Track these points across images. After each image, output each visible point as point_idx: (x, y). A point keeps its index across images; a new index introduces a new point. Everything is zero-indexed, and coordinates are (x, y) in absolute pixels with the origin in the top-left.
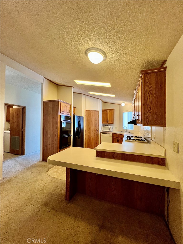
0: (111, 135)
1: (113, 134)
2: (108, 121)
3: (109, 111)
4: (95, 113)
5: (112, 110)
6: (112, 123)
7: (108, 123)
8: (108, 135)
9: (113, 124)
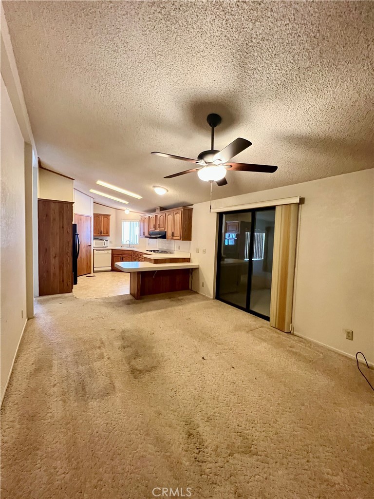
0: (110, 252)
1: (112, 250)
2: (101, 233)
3: (103, 218)
4: (86, 219)
5: (107, 217)
6: (107, 235)
7: (102, 235)
8: (106, 252)
9: (109, 236)
